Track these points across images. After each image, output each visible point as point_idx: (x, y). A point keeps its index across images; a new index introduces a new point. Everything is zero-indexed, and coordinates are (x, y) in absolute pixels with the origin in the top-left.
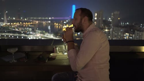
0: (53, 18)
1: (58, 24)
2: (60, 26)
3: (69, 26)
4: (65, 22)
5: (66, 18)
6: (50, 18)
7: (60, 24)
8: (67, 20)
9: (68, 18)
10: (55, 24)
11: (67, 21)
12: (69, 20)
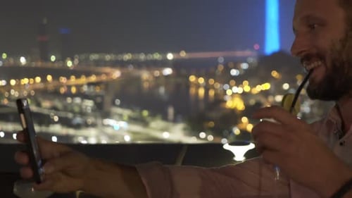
0: (183, 54)
1: (207, 81)
2: (213, 87)
3: (253, 85)
4: (234, 72)
5: (239, 54)
6: (170, 56)
7: (211, 81)
8: (246, 62)
9: (247, 53)
10: (192, 78)
11: (245, 66)
12: (251, 60)
